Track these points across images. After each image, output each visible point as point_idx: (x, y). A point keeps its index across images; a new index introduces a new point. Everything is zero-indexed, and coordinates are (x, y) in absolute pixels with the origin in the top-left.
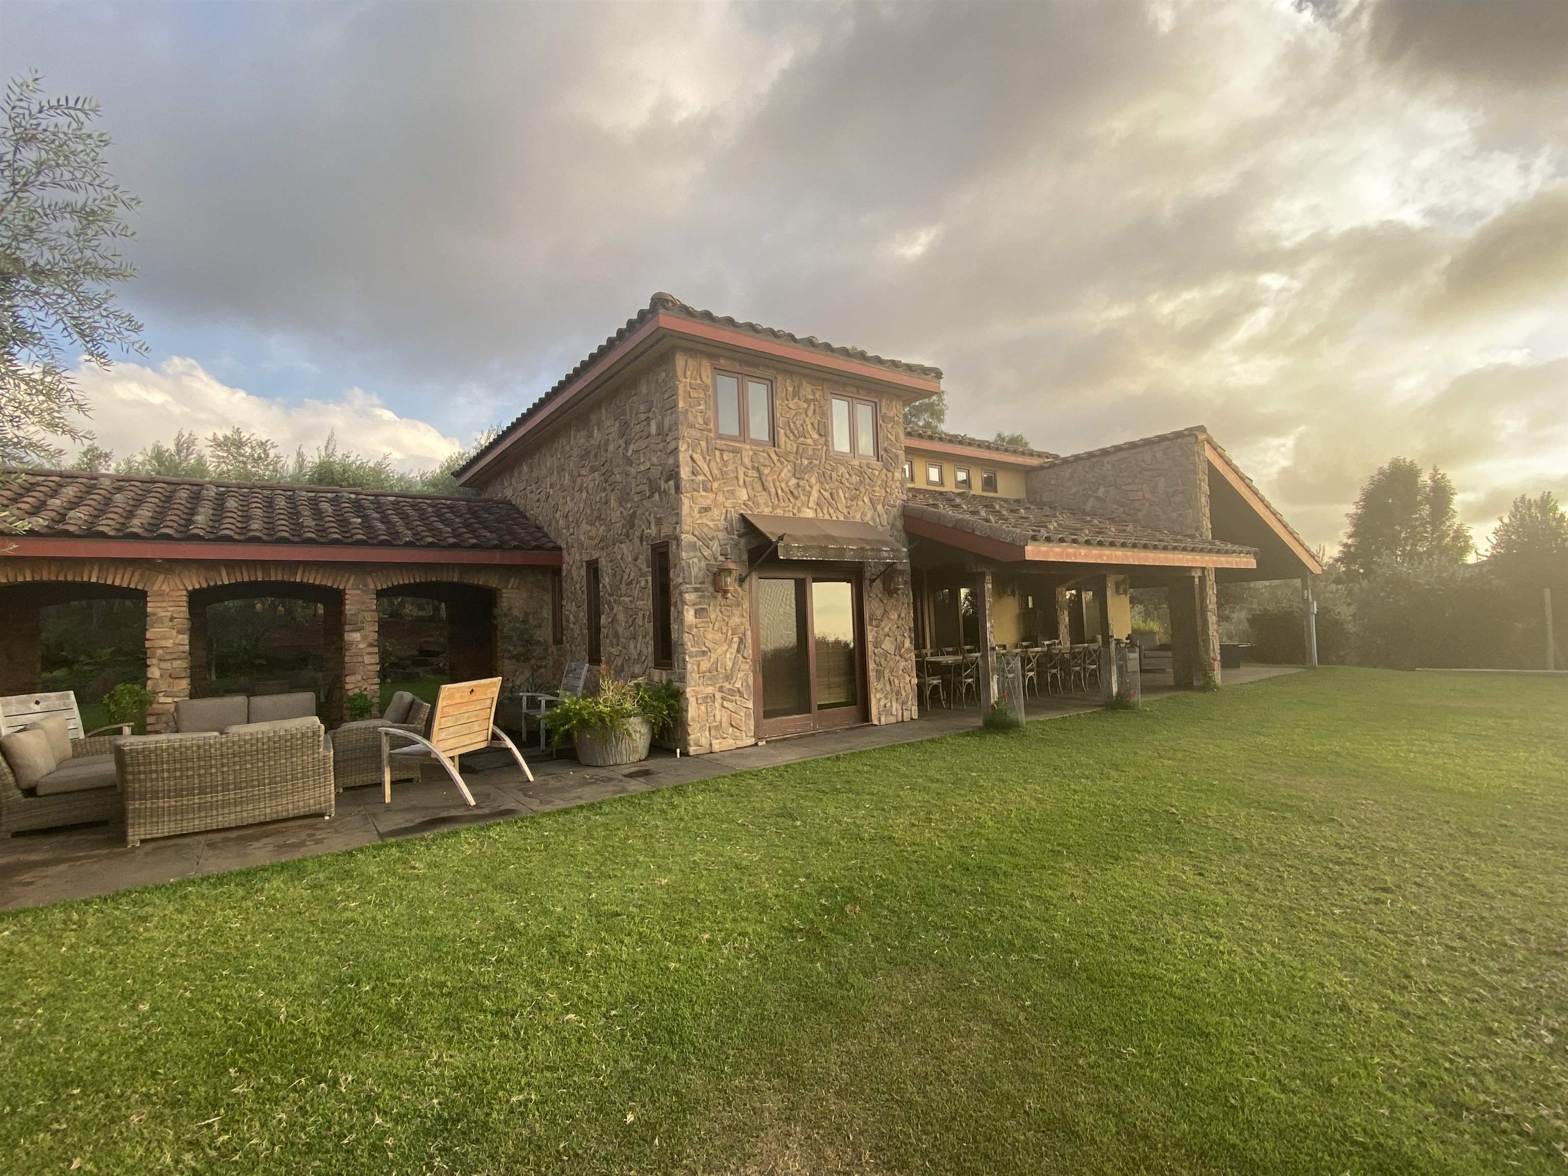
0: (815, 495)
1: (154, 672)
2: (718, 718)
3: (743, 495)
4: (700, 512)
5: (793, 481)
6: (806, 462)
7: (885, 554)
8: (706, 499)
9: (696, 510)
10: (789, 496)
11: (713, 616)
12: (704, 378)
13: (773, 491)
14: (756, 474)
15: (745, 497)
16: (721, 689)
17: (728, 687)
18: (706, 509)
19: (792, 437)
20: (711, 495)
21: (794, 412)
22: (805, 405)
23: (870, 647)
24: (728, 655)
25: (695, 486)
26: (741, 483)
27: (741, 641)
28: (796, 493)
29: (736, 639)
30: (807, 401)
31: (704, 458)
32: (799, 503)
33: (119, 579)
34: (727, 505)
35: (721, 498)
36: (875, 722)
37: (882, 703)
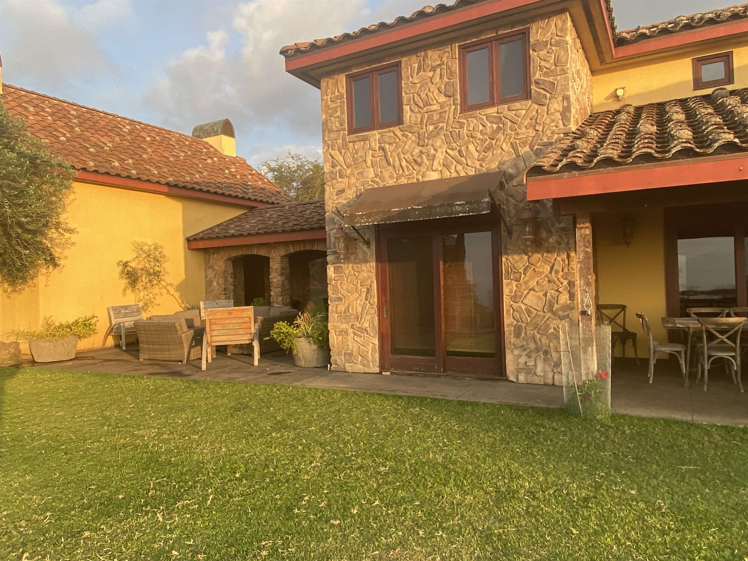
0: (440, 156)
1: (272, 293)
2: (350, 348)
3: (371, 173)
4: (337, 195)
5: (417, 150)
6: (431, 128)
7: (459, 209)
8: (341, 183)
9: (334, 194)
10: (413, 164)
11: (347, 272)
12: (340, 89)
13: (397, 163)
14: (381, 153)
15: (372, 175)
16: (352, 326)
17: (358, 325)
18: (342, 191)
19: (416, 109)
20: (346, 180)
21: (418, 85)
22: (431, 74)
23: (506, 301)
24: (358, 301)
25: (333, 176)
26: (369, 163)
27: (368, 291)
28: (419, 160)
29: (365, 290)
30: (433, 69)
31: (340, 153)
32: (423, 169)
33: (262, 252)
34: (357, 185)
35: (353, 180)
36: (512, 378)
37: (522, 360)
